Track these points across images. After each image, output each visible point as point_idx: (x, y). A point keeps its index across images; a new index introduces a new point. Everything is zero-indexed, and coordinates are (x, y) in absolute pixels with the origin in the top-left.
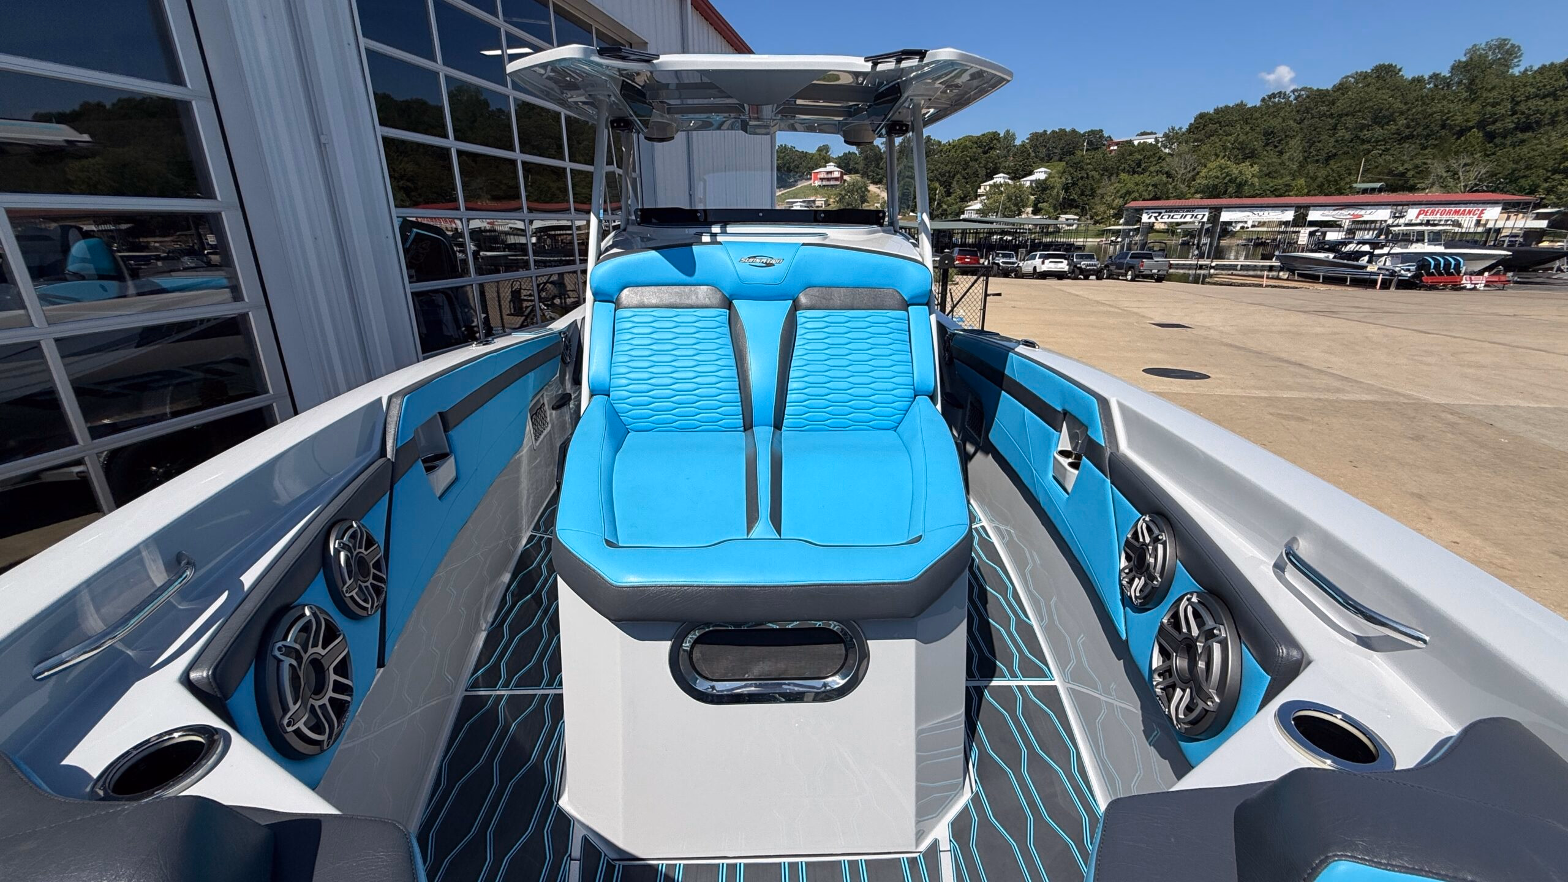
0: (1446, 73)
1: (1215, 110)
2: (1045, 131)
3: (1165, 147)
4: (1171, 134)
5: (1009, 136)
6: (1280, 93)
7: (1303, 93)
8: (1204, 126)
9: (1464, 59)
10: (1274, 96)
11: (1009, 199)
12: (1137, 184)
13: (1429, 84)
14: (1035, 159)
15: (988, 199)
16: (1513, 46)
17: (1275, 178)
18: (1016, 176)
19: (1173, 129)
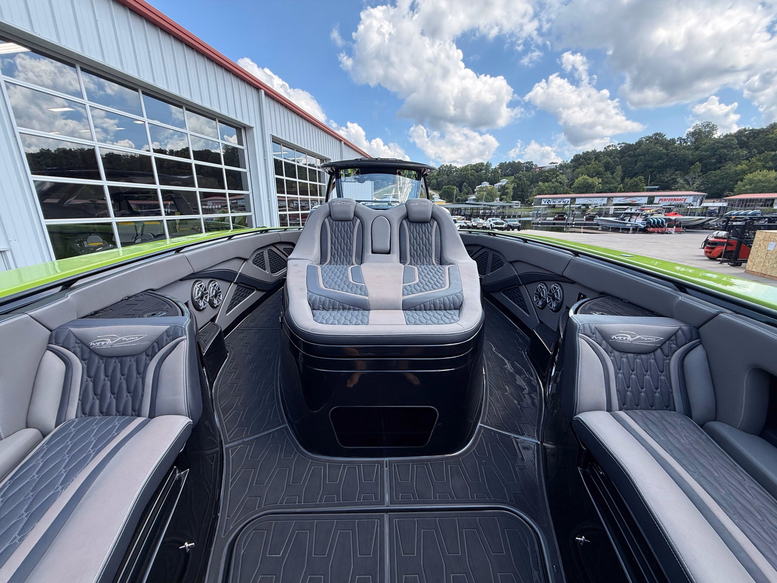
0: (685, 137)
1: (583, 153)
2: (506, 162)
4: (563, 164)
5: (488, 165)
6: (612, 145)
7: (623, 145)
8: (578, 161)
9: (692, 131)
10: (608, 147)
11: (488, 194)
12: (547, 187)
13: (678, 141)
15: (478, 194)
16: (713, 125)
17: (610, 184)
18: (492, 183)
19: (564, 162)
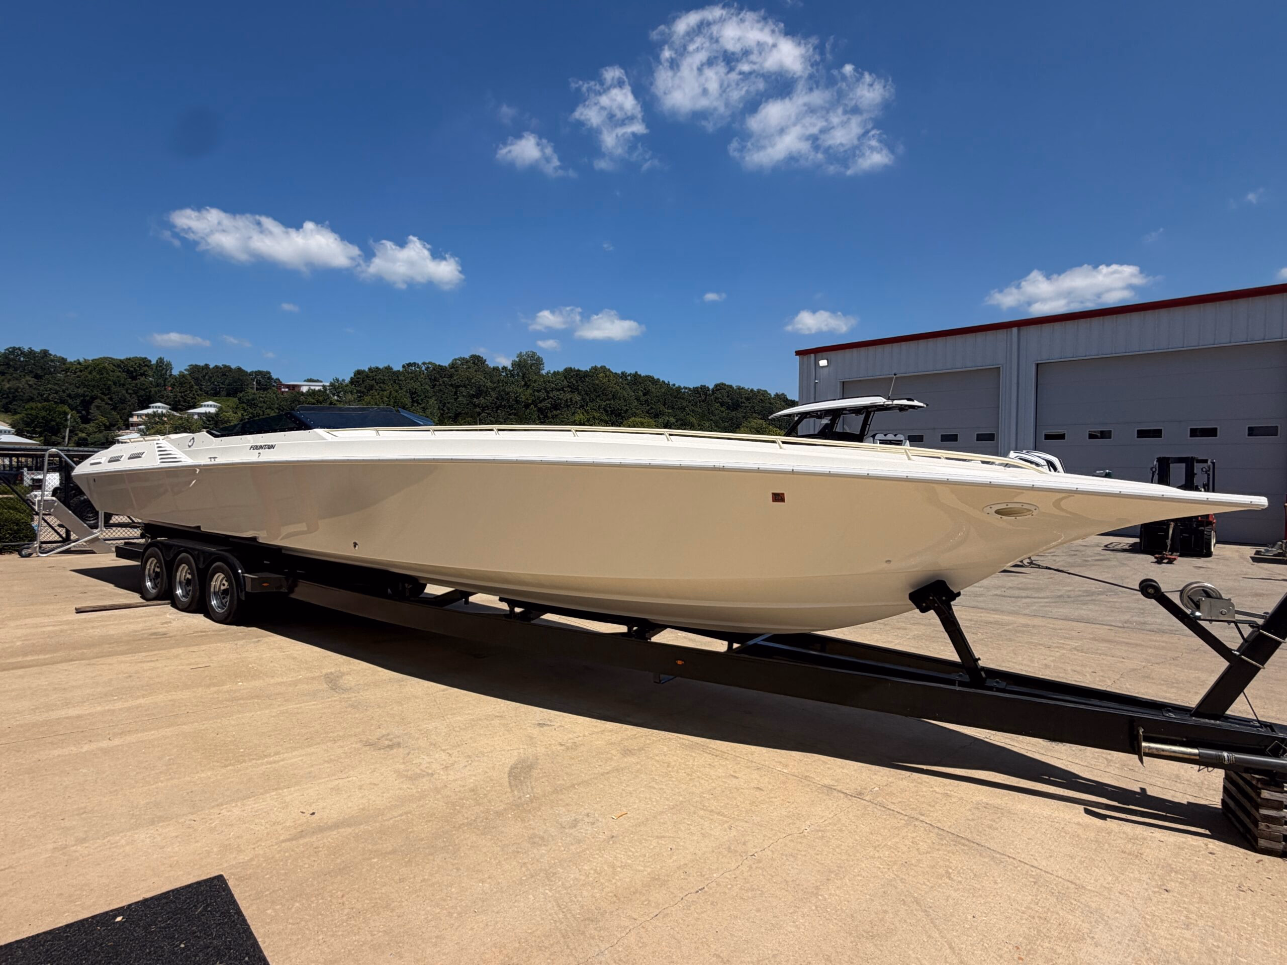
0: (510, 367)
1: (370, 369)
2: (207, 366)
3: (334, 395)
4: (337, 384)
5: (162, 367)
6: (415, 363)
7: (430, 366)
8: (363, 381)
9: (517, 360)
10: (410, 365)
13: (503, 372)
14: (199, 392)
16: (539, 357)
18: (178, 407)
19: (338, 380)
